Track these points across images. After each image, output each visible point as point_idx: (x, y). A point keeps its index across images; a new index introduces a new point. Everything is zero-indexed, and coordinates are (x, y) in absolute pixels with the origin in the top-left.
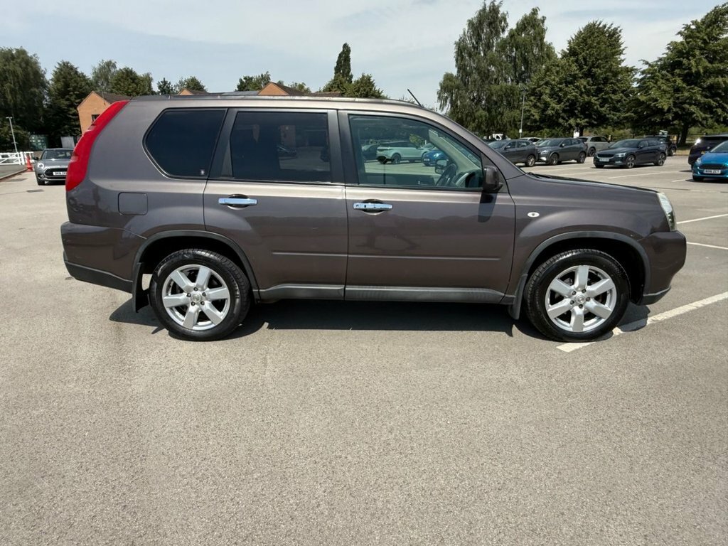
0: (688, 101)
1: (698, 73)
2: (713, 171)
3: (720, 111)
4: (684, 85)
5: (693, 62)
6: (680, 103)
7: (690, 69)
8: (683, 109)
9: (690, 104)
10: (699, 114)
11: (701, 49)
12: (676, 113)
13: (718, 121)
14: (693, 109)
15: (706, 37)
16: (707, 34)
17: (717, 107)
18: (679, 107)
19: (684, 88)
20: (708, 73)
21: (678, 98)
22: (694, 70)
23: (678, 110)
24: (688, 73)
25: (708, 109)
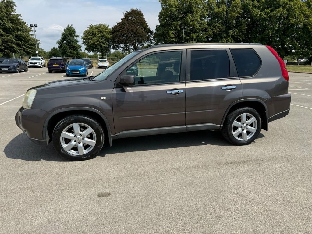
0: (9, 41)
1: (10, 28)
2: (76, 73)
3: (24, 46)
4: (5, 33)
5: (5, 22)
6: (5, 42)
7: (5, 26)
8: (8, 45)
9: (11, 43)
10: (16, 48)
11: (7, 17)
12: (5, 47)
13: (24, 51)
14: (13, 45)
15: (6, 12)
16: (6, 11)
17: (23, 45)
18: (5, 44)
19: (5, 34)
20: (14, 29)
21: (4, 39)
22: (8, 27)
23: (5, 45)
24: (4, 27)
25: (18, 45)
